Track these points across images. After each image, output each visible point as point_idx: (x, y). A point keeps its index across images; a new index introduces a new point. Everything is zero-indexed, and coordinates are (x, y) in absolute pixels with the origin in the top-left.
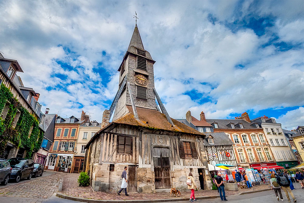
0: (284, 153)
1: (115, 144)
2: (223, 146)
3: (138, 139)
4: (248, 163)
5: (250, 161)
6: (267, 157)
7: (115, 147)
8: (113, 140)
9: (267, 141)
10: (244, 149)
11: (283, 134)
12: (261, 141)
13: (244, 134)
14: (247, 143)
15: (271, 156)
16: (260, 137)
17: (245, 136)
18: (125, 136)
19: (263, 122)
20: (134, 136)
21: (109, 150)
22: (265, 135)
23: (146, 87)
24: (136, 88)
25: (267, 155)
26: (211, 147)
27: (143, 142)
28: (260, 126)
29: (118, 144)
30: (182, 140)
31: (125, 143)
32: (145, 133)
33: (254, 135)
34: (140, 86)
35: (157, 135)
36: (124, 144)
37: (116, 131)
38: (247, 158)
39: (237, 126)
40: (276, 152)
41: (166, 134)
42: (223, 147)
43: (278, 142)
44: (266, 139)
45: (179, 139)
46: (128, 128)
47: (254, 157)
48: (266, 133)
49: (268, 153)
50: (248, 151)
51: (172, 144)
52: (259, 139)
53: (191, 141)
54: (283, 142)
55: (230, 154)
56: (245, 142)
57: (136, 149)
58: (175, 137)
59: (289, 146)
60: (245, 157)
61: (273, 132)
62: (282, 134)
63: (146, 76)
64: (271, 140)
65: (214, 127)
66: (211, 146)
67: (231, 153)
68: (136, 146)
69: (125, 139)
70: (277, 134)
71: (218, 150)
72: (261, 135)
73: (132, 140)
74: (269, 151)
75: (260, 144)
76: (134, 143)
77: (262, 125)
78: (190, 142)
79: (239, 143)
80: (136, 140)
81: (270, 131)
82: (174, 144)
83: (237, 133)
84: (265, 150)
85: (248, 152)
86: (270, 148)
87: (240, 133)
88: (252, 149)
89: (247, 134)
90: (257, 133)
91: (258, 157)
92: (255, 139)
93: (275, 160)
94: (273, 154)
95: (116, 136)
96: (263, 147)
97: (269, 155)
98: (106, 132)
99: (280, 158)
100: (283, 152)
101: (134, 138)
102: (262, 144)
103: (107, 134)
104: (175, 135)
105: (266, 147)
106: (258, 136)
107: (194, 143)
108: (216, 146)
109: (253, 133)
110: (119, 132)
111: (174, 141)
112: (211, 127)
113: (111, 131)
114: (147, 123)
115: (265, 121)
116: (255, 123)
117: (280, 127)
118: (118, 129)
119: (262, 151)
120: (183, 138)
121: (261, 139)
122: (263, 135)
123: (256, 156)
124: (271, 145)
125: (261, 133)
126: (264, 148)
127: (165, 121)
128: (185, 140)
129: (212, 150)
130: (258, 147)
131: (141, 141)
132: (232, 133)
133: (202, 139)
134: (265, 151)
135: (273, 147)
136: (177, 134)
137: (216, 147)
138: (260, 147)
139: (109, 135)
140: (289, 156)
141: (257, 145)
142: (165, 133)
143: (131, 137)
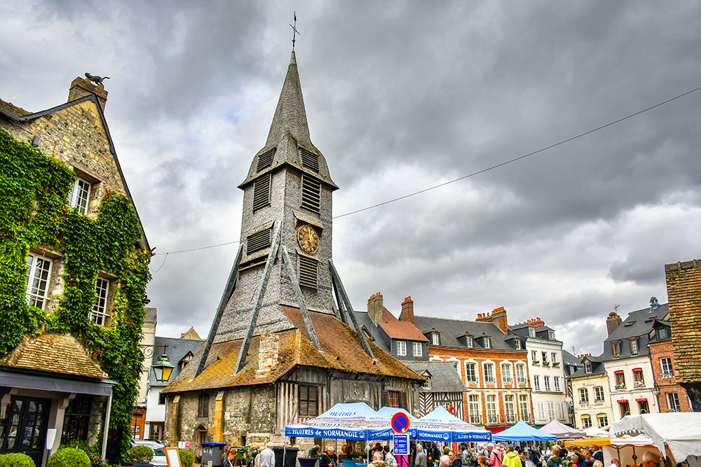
0: (552, 408)
1: (296, 400)
2: (446, 393)
3: (324, 390)
4: (484, 425)
5: (488, 422)
6: (520, 413)
7: (296, 406)
8: (293, 394)
9: (529, 381)
10: (483, 394)
11: (561, 365)
12: (519, 379)
13: (488, 361)
14: (491, 383)
15: (529, 412)
16: (518, 369)
17: (490, 365)
18: (309, 386)
19: (531, 336)
20: (320, 385)
21: (289, 411)
22: (527, 367)
23: (317, 259)
24: (298, 261)
25: (522, 410)
26: (424, 396)
27: (332, 395)
28: (524, 347)
29: (300, 401)
30: (388, 388)
31: (308, 399)
32: (335, 378)
33: (508, 366)
34: (305, 257)
35: (351, 382)
36: (308, 401)
37: (296, 378)
38: (484, 415)
39: (479, 341)
40: (539, 404)
41: (365, 380)
42: (446, 396)
43: (547, 384)
44: (528, 376)
45: (383, 387)
46: (312, 371)
47: (498, 412)
48: (530, 361)
49: (525, 407)
50: (488, 400)
51: (372, 397)
52: (514, 375)
53: (400, 390)
54: (557, 384)
55: (456, 409)
56: (486, 379)
57: (322, 407)
58: (377, 383)
59: (564, 393)
60: (481, 413)
61: (544, 359)
62: (559, 366)
63: (318, 230)
64: (536, 378)
65: (432, 343)
66: (425, 393)
67: (459, 407)
68: (322, 403)
69: (308, 390)
70: (551, 365)
71: (437, 401)
72: (521, 366)
73: (317, 392)
74: (528, 401)
75: (514, 387)
76: (320, 399)
77: (527, 344)
78: (398, 392)
79: (475, 382)
80: (322, 392)
81: (539, 358)
82: (375, 396)
83: (476, 358)
84: (521, 400)
85: (489, 402)
86: (530, 395)
87: (480, 359)
88: (497, 396)
89: (494, 363)
90: (513, 362)
91: (506, 413)
92: (508, 372)
93: (534, 421)
94: (532, 408)
95: (296, 386)
96: (518, 393)
97: (526, 411)
98: (283, 381)
99: (543, 417)
100: (552, 405)
101: (320, 388)
102: (518, 387)
103: (285, 385)
104: (377, 381)
105: (523, 392)
106: (514, 368)
107: (405, 394)
108: (433, 393)
109: (506, 361)
110: (300, 380)
111: (376, 390)
112: (425, 342)
113: (290, 379)
114: (338, 359)
115: (534, 335)
116: (515, 337)
117: (559, 350)
118: (298, 374)
119: (514, 402)
120: (389, 385)
121: (518, 375)
122: (525, 365)
123: (502, 411)
124: (534, 390)
125: (520, 362)
126: (520, 396)
127: (359, 349)
128: (391, 389)
129: (425, 400)
130: (509, 392)
131: (329, 393)
132: (465, 357)
133: (418, 386)
134: (519, 402)
135: (536, 392)
136: (381, 379)
137: (433, 396)
138: (513, 392)
139: (287, 384)
140: (560, 415)
141: (508, 388)
142: (363, 377)
143: (317, 387)
